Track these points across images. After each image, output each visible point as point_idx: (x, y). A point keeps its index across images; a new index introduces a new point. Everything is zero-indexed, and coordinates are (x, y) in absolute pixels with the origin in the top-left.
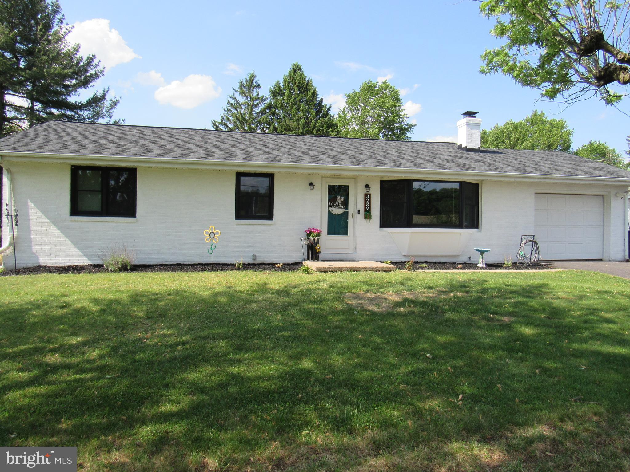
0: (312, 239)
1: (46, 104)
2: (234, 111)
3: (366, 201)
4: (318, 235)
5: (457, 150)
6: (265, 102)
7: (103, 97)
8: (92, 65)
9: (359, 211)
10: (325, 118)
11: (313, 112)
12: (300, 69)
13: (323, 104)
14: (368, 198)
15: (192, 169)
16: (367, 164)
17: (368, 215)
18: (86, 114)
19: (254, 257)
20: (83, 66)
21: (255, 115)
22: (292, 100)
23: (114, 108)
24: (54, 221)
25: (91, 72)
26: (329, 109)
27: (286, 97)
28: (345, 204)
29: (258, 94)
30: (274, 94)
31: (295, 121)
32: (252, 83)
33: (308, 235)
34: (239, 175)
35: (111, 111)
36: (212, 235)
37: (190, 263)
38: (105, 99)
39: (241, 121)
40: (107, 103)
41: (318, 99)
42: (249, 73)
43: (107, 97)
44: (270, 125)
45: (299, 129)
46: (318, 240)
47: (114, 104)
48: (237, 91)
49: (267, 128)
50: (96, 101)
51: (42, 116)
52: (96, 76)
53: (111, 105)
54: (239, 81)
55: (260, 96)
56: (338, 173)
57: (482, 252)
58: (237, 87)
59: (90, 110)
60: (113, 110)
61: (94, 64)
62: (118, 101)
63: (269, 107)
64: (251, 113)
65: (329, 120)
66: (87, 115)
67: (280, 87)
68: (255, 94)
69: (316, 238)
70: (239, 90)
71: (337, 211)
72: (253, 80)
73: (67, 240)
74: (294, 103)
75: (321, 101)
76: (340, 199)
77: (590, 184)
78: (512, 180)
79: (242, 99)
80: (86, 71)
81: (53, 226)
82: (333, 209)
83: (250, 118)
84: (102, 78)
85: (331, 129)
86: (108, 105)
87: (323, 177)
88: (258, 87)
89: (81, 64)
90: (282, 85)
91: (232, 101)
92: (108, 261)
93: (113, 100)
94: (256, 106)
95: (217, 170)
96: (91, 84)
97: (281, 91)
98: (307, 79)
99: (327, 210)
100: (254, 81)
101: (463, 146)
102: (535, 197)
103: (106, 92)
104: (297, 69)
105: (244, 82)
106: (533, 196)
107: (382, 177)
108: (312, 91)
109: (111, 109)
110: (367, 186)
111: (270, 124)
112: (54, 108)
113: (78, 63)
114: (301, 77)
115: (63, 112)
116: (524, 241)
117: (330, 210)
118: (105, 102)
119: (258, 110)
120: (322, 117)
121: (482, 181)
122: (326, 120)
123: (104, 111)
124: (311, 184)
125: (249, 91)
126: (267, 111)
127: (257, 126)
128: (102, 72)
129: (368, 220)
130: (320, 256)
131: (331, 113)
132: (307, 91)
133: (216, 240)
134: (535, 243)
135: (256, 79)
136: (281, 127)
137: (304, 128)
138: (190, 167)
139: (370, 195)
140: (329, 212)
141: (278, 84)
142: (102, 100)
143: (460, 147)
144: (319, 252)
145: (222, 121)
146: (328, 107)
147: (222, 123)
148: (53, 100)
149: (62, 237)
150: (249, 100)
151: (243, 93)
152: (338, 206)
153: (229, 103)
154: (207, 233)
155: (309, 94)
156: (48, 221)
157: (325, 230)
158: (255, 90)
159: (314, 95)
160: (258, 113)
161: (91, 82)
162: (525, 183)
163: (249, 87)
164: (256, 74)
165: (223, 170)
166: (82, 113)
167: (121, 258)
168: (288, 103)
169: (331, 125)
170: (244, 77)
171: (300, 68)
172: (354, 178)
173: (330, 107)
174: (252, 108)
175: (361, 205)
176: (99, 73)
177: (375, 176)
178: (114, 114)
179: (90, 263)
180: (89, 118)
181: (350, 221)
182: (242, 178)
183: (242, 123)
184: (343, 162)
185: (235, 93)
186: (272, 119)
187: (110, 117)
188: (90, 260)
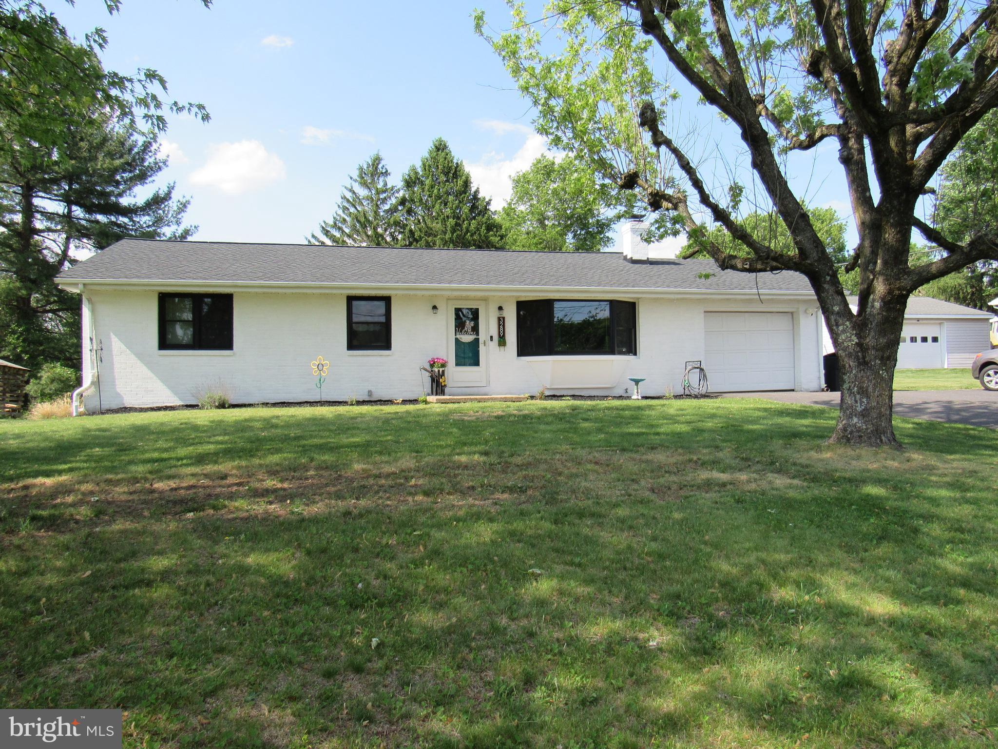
0: (436, 370)
1: (89, 209)
2: (352, 210)
3: (499, 325)
4: (443, 366)
5: (621, 261)
6: (397, 195)
7: (168, 196)
8: (150, 152)
9: (491, 337)
10: (483, 216)
11: (466, 209)
12: (445, 147)
13: (480, 196)
14: (501, 322)
15: (296, 293)
16: (499, 283)
17: (502, 341)
18: (145, 220)
19: (370, 393)
20: (138, 153)
21: (382, 214)
22: (436, 191)
23: (183, 211)
24: (140, 356)
25: (149, 161)
26: (488, 203)
27: (427, 188)
28: (475, 329)
29: (385, 184)
30: (409, 183)
31: (440, 221)
32: (376, 168)
33: (432, 366)
34: (351, 299)
35: (179, 216)
36: (320, 367)
37: (295, 401)
38: (170, 198)
39: (362, 223)
40: (173, 204)
41: (473, 190)
42: (373, 153)
43: (173, 195)
44: (404, 229)
45: (445, 233)
46: (443, 371)
47: (183, 207)
48: (356, 181)
49: (400, 233)
50: (157, 202)
51: (83, 226)
52: (157, 167)
53: (179, 208)
54: (358, 167)
55: (389, 186)
56: (464, 294)
57: (637, 382)
58: (356, 174)
59: (149, 215)
60: (183, 214)
61: (152, 149)
62: (188, 202)
63: (403, 202)
64: (376, 213)
65: (488, 219)
66: (145, 223)
67: (416, 173)
68: (380, 185)
69: (441, 370)
70: (359, 179)
71: (467, 338)
72: (378, 164)
73: (155, 378)
74: (439, 197)
75: (477, 191)
76: (469, 324)
77: (772, 299)
78: (672, 296)
79: (362, 192)
80: (143, 160)
81: (139, 362)
82: (462, 336)
83: (375, 219)
84: (165, 170)
85: (491, 233)
86: (175, 208)
87: (449, 299)
88: (386, 174)
89: (136, 150)
90: (419, 170)
91: (349, 195)
92: (203, 399)
93: (181, 200)
94: (384, 201)
95: (324, 294)
96: (150, 179)
97: (419, 179)
98: (455, 161)
99: (454, 337)
100: (380, 166)
101: (629, 257)
102: (705, 316)
103: (171, 189)
104: (440, 148)
105: (365, 167)
106: (702, 315)
107: (519, 297)
108: (464, 178)
109: (179, 213)
110: (500, 308)
111: (404, 226)
112: (100, 214)
113: (130, 150)
114: (445, 158)
115: (113, 219)
116: (689, 368)
117: (458, 336)
118: (170, 202)
119: (387, 207)
120: (479, 214)
121: (638, 299)
122: (484, 220)
123: (170, 216)
124: (435, 307)
125: (373, 180)
126: (400, 208)
127: (386, 230)
128: (165, 163)
129: (502, 348)
130: (446, 390)
131: (492, 208)
132: (457, 178)
133: (324, 372)
134: (702, 370)
135: (383, 163)
136: (420, 230)
137: (453, 231)
138: (294, 291)
139: (504, 318)
140: (457, 339)
141: (414, 169)
142: (166, 200)
143: (625, 258)
144: (445, 386)
145: (335, 223)
146: (487, 200)
147: (335, 226)
148: (99, 204)
149: (150, 374)
150: (373, 192)
151: (364, 184)
152: (467, 332)
153: (344, 198)
154: (314, 364)
155: (460, 182)
156: (133, 356)
157: (452, 359)
158: (381, 179)
159: (467, 184)
160: (386, 211)
161: (150, 176)
162: (691, 300)
163: (372, 175)
164: (382, 155)
165: (331, 294)
166: (138, 220)
167: (218, 395)
168: (430, 196)
169: (492, 226)
170: (365, 160)
171: (445, 145)
172: (485, 300)
173: (490, 200)
174: (377, 205)
175: (494, 331)
176: (161, 164)
177: (510, 296)
178: (183, 219)
179: (182, 404)
180: (148, 227)
181: (482, 349)
182: (355, 303)
183: (364, 226)
184: (471, 282)
185: (353, 183)
186: (406, 219)
187: (178, 223)
188: (181, 399)
